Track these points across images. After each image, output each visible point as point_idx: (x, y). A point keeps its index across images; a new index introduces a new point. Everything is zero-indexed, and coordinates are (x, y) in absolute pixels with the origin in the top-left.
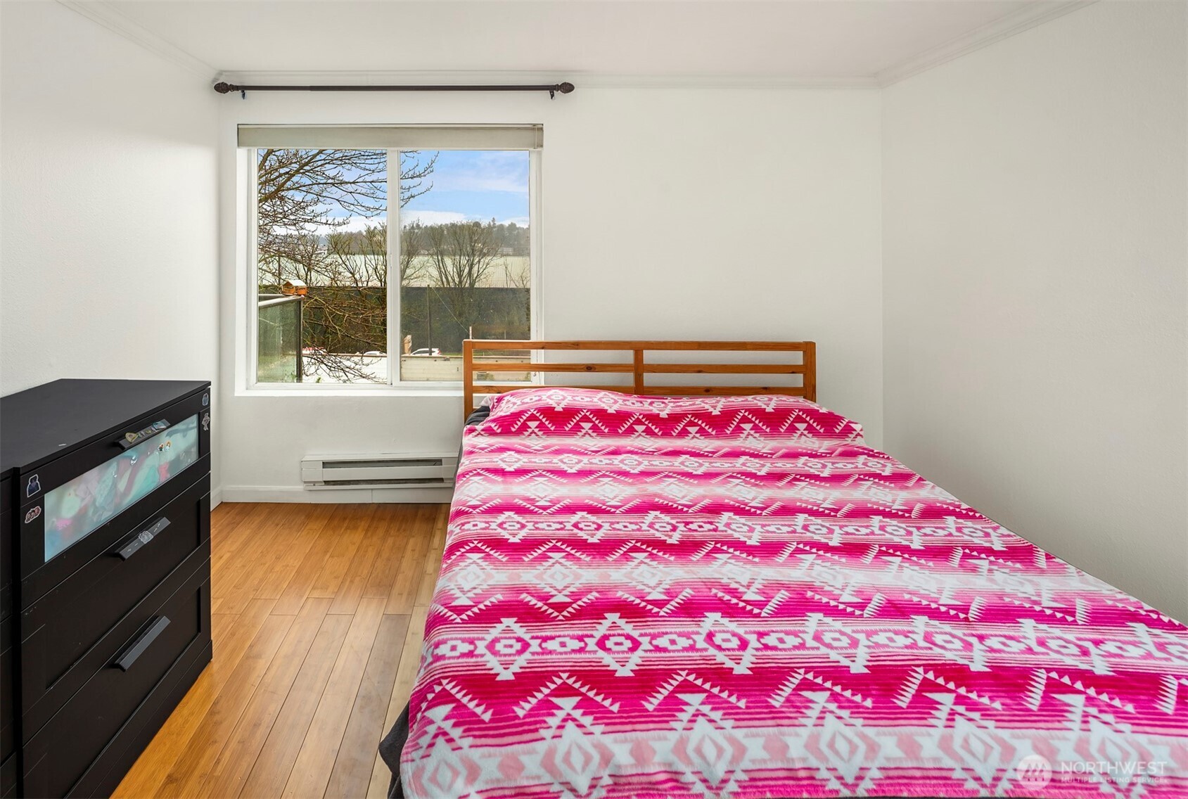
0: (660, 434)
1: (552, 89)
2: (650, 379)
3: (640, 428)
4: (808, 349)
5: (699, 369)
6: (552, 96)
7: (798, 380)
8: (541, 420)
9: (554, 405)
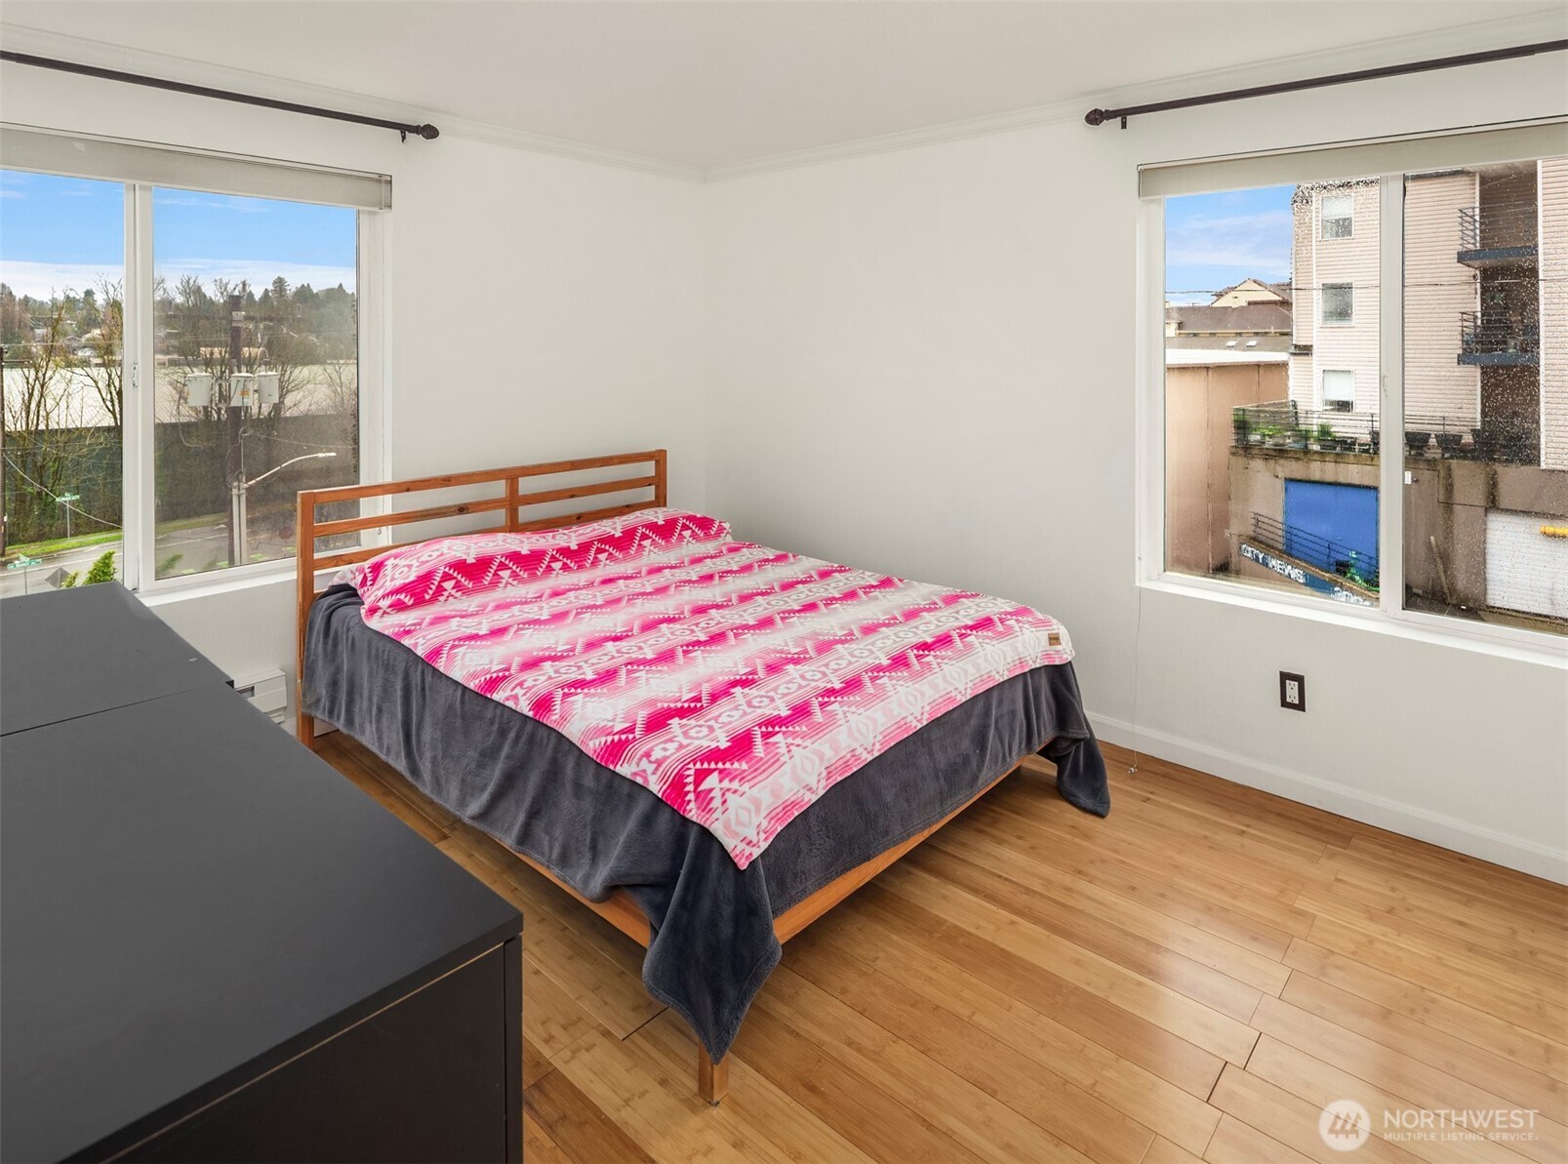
0: (575, 568)
1: (404, 129)
2: (526, 513)
3: (557, 565)
4: (659, 457)
5: (572, 493)
6: (404, 138)
7: (649, 494)
8: (455, 578)
9: (464, 557)
